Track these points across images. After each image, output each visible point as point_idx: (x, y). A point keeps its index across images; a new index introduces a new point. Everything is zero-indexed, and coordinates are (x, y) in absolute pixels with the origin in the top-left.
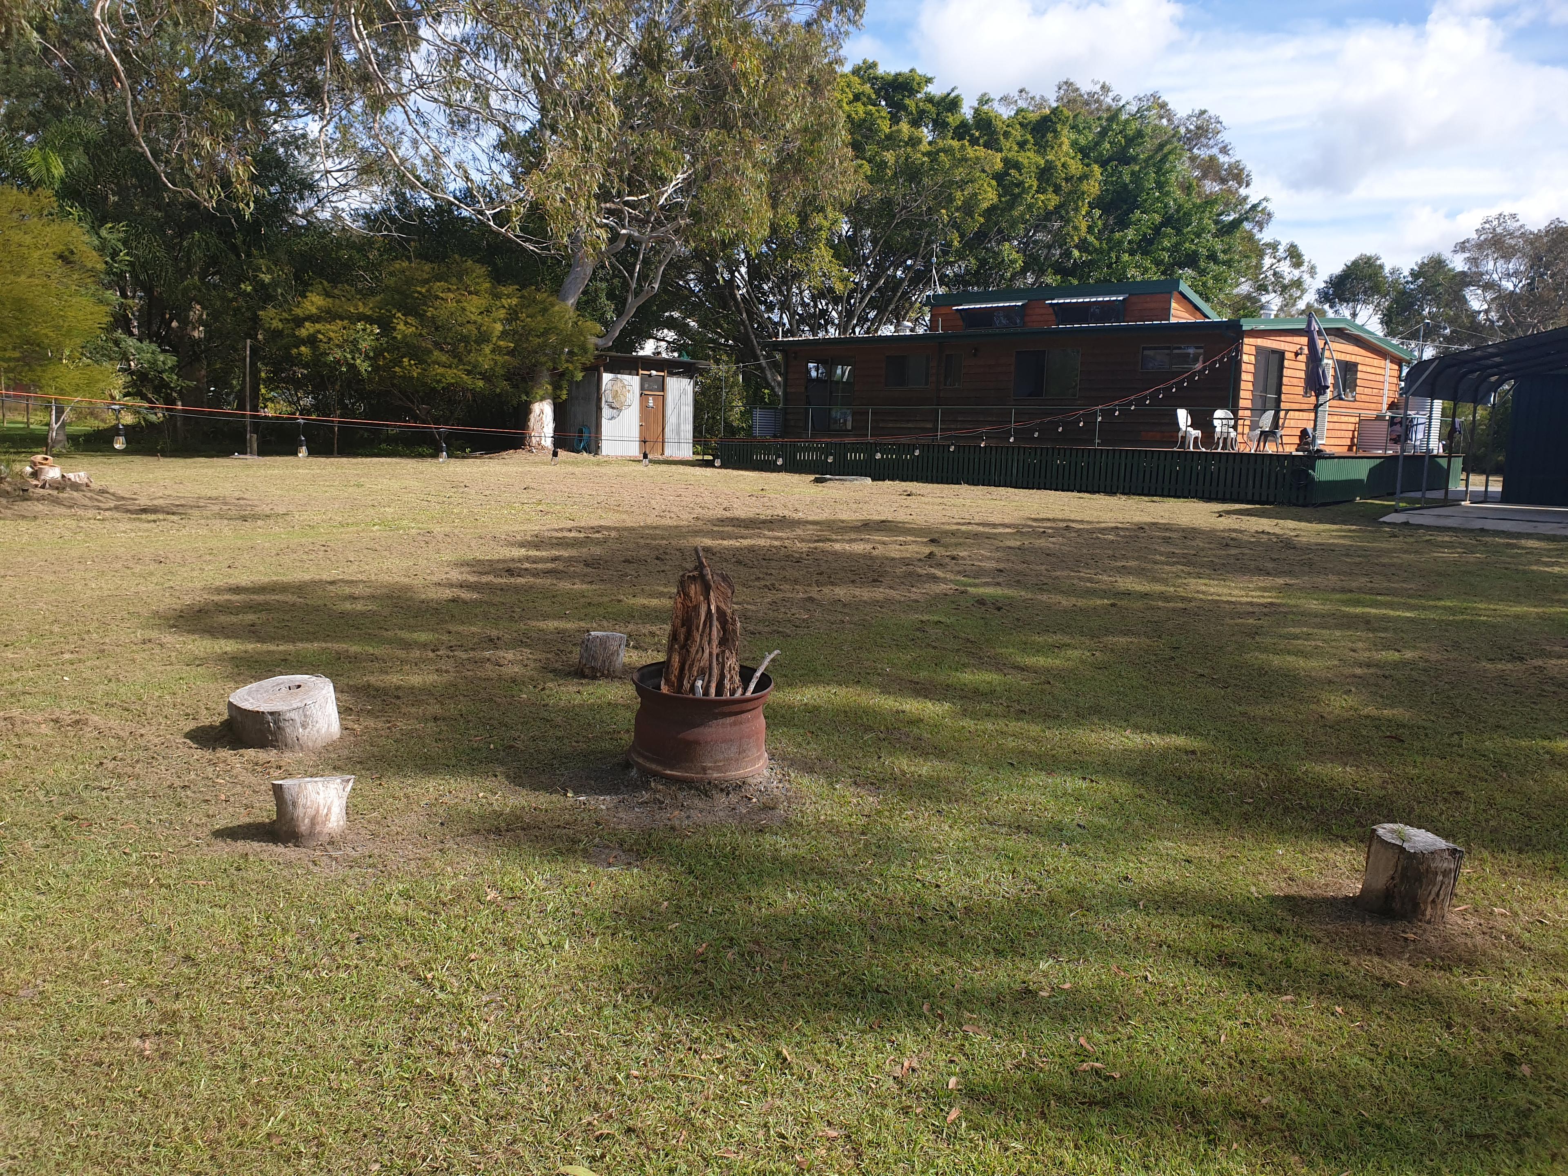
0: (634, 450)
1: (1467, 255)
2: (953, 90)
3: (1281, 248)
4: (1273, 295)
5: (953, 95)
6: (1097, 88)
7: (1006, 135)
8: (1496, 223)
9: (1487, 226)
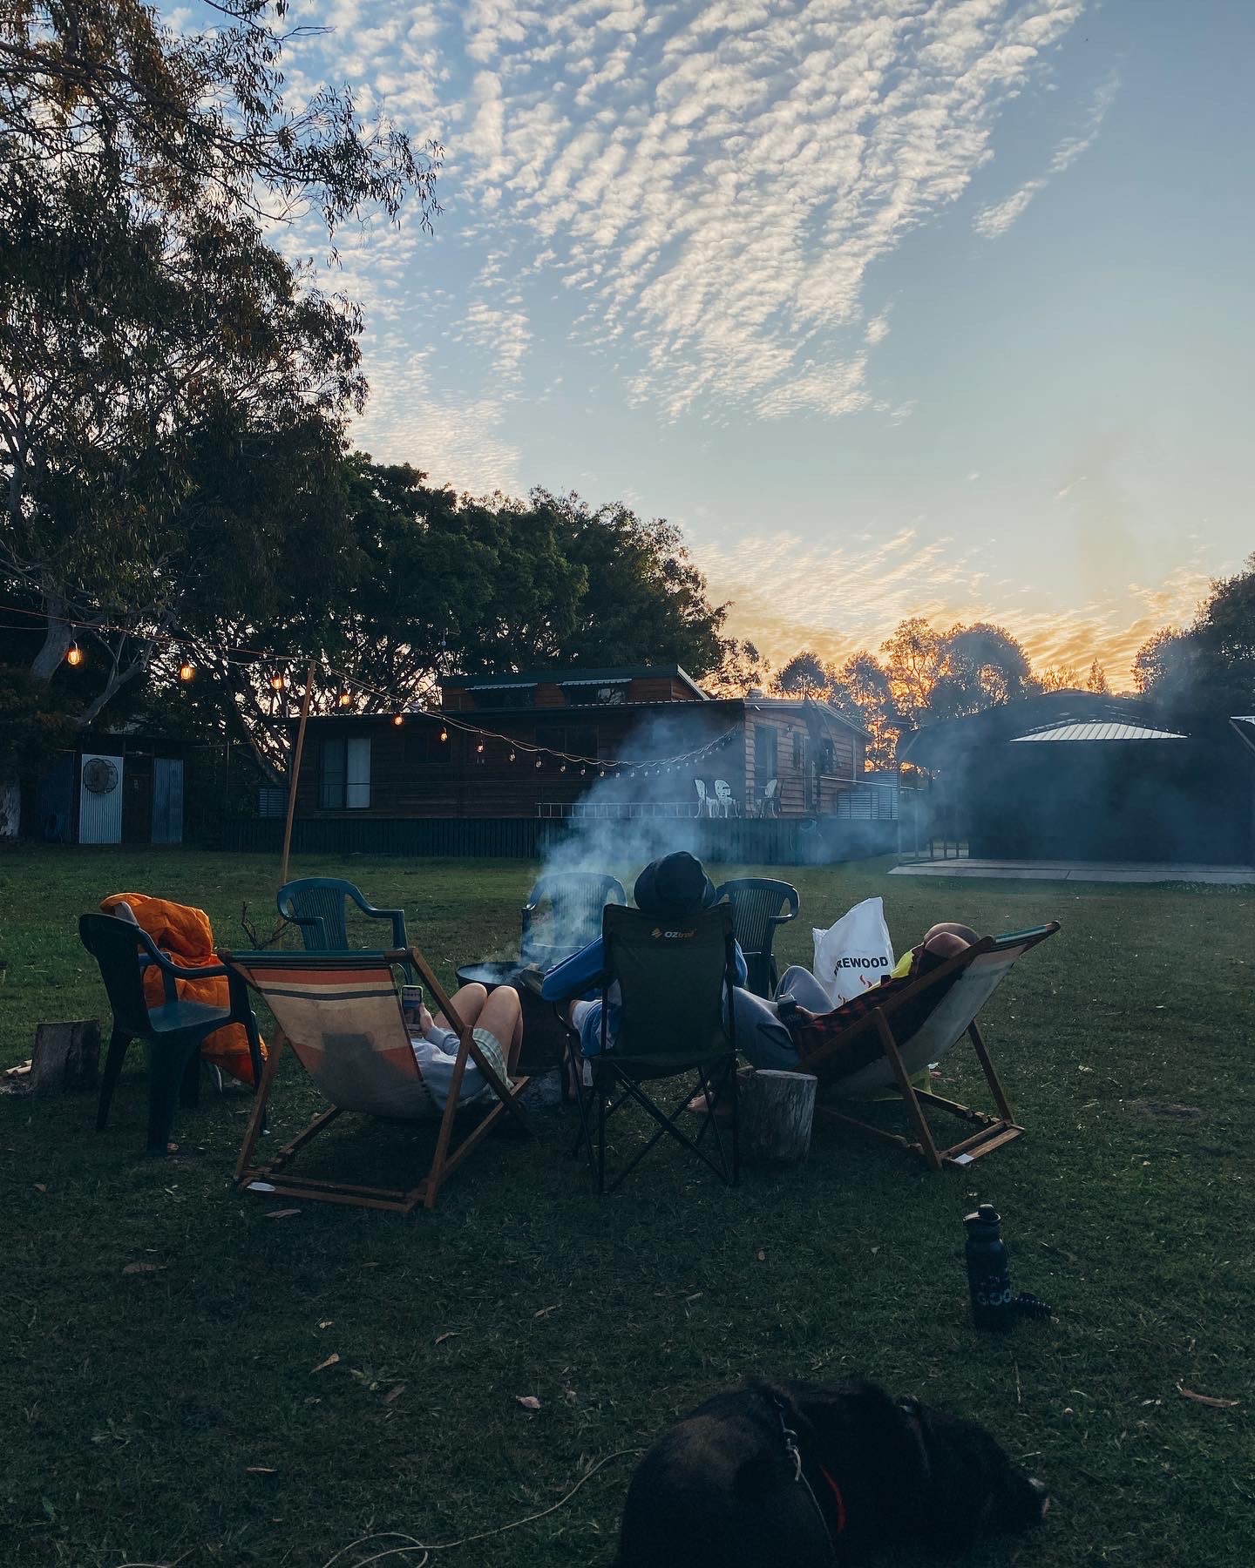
0: (114, 835)
1: (892, 653)
2: (446, 486)
3: (739, 646)
4: (735, 686)
5: (447, 490)
6: (566, 495)
7: (501, 531)
8: (910, 627)
9: (904, 629)
